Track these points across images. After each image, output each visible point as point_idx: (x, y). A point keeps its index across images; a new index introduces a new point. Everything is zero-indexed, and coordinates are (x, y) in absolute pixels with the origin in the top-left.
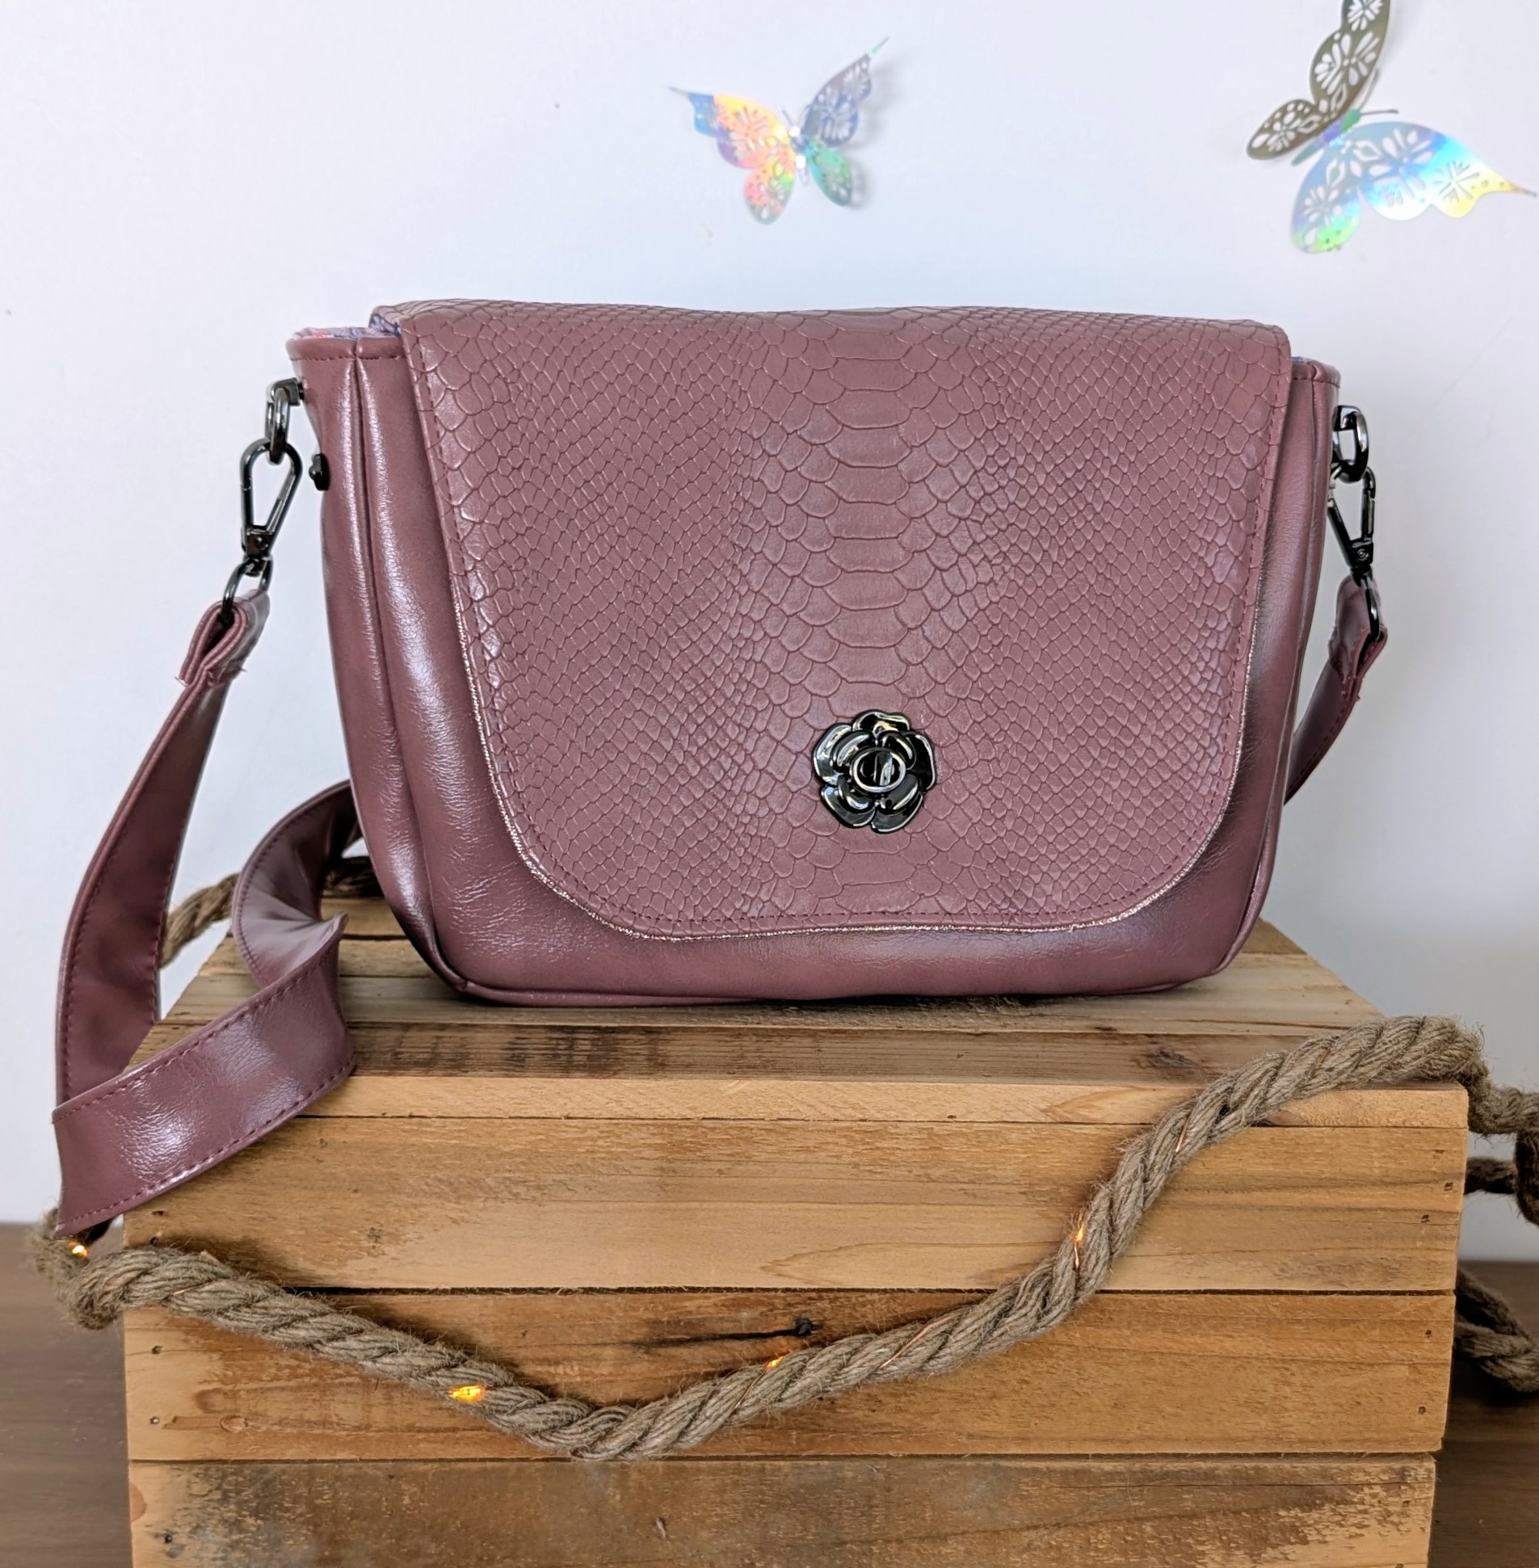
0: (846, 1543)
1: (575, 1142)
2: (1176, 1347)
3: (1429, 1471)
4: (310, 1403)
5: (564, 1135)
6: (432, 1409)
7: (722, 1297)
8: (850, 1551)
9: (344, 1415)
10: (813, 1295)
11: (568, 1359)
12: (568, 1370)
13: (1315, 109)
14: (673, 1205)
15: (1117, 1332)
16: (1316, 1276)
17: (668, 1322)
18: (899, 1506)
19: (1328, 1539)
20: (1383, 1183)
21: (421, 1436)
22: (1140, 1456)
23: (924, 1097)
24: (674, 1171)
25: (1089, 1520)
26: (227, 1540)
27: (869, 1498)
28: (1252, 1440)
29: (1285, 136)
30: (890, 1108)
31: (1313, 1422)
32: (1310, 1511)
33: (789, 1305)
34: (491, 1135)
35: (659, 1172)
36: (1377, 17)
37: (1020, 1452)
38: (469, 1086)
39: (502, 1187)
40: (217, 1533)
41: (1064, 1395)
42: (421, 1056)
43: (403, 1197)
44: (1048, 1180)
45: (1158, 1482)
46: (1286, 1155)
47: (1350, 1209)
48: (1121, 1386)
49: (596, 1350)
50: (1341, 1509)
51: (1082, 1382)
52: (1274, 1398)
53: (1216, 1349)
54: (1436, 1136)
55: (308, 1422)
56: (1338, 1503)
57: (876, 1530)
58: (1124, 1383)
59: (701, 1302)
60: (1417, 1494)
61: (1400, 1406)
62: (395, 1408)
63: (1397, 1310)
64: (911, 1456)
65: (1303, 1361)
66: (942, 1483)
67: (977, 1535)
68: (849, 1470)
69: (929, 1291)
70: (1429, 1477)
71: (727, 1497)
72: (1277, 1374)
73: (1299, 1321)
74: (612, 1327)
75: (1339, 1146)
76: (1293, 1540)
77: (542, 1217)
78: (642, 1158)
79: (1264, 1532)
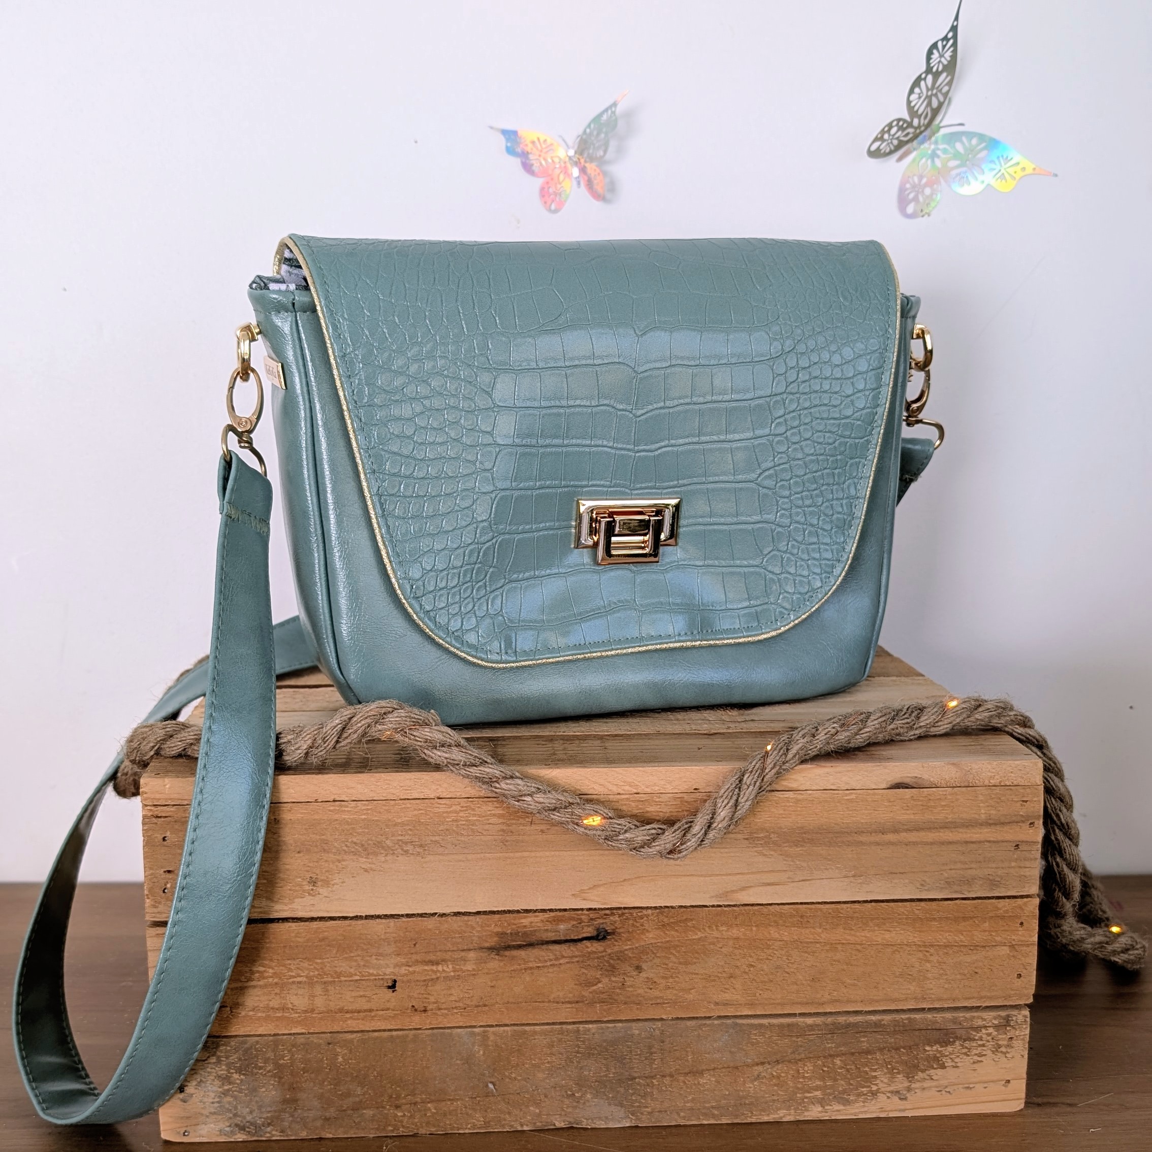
0: (635, 1078)
1: (445, 815)
2: (852, 939)
3: (1025, 1016)
4: (273, 996)
5: (437, 810)
6: (355, 997)
7: (547, 915)
8: (639, 1084)
9: (296, 1003)
10: (608, 912)
11: (444, 960)
12: (445, 968)
13: (910, 125)
14: (511, 855)
15: (813, 930)
16: (946, 888)
17: (511, 934)
18: (670, 1052)
19: (959, 1064)
20: (988, 823)
21: (348, 1015)
22: (831, 1013)
23: (677, 776)
24: (511, 832)
25: (798, 1057)
26: (221, 1090)
27: (650, 1047)
28: (906, 999)
29: (892, 143)
30: (655, 785)
31: (946, 986)
32: (947, 1046)
33: (592, 919)
34: (388, 811)
35: (501, 833)
36: (949, 62)
37: (750, 1013)
38: (372, 779)
39: (397, 846)
40: (214, 1085)
41: (778, 974)
42: (340, 761)
43: (331, 855)
44: (763, 829)
45: (844, 1031)
46: (921, 807)
47: (966, 842)
48: (816, 966)
49: (463, 954)
50: (967, 1044)
51: (790, 965)
52: (919, 971)
53: (879, 940)
54: (1022, 791)
55: (272, 1008)
56: (965, 1040)
57: (656, 1069)
58: (818, 964)
59: (532, 919)
60: (1017, 1033)
61: (1004, 974)
62: (330, 997)
63: (1000, 909)
64: (678, 1018)
65: (938, 945)
66: (699, 1036)
67: (724, 1070)
68: (636, 1029)
69: (685, 907)
70: (1025, 1021)
71: (554, 1050)
72: (921, 955)
73: (934, 919)
74: (474, 938)
75: (957, 800)
76: (935, 1066)
77: (424, 865)
78: (489, 824)
79: (916, 1061)
